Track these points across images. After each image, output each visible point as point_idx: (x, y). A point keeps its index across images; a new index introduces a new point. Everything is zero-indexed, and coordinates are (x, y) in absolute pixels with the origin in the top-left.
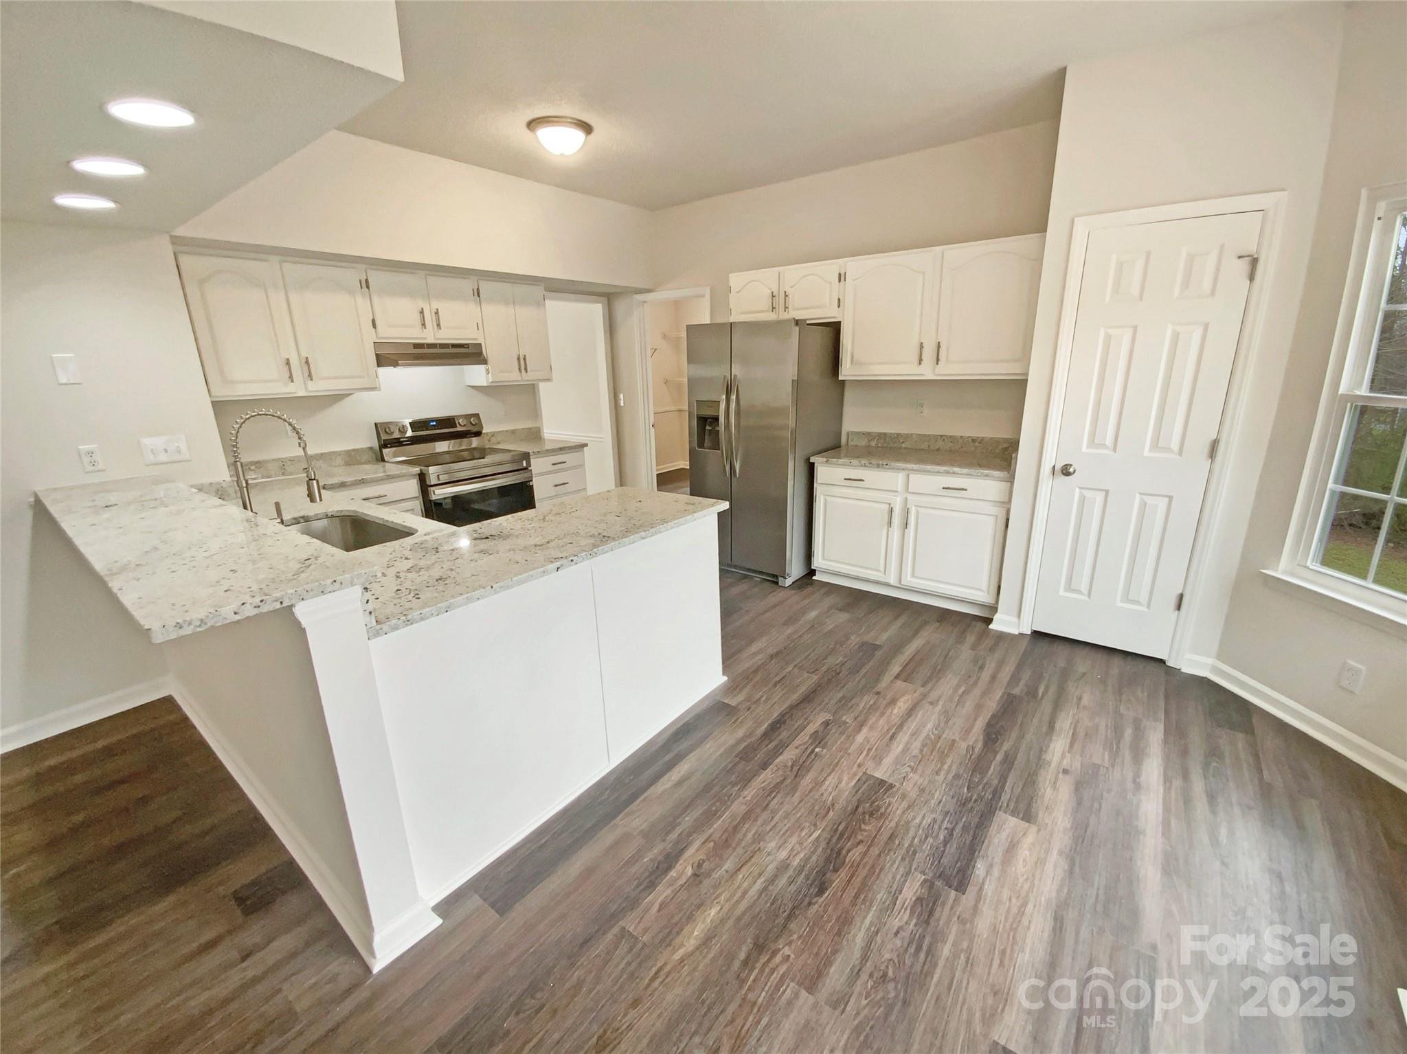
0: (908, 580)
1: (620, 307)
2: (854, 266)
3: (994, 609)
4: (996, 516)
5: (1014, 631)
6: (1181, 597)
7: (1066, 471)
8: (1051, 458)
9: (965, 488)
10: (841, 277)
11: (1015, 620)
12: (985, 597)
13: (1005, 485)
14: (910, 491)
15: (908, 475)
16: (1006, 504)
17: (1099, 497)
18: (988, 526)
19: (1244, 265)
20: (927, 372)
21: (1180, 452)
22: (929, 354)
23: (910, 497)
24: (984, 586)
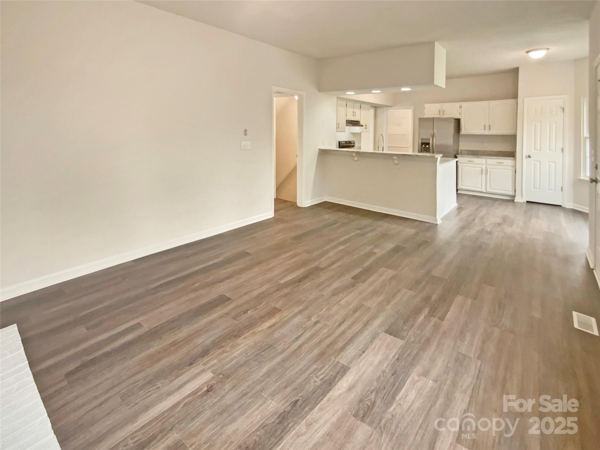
0: (489, 190)
1: (379, 111)
2: (464, 104)
3: (514, 196)
4: (512, 170)
5: (522, 201)
6: (562, 188)
7: (529, 157)
8: (525, 154)
9: (503, 162)
10: (461, 107)
11: (521, 198)
12: (511, 193)
13: (514, 161)
14: (488, 164)
15: (486, 160)
16: (515, 166)
17: (538, 163)
18: (510, 173)
19: (561, 110)
20: (487, 132)
21: (555, 151)
22: (487, 128)
23: (487, 166)
24: (511, 189)
